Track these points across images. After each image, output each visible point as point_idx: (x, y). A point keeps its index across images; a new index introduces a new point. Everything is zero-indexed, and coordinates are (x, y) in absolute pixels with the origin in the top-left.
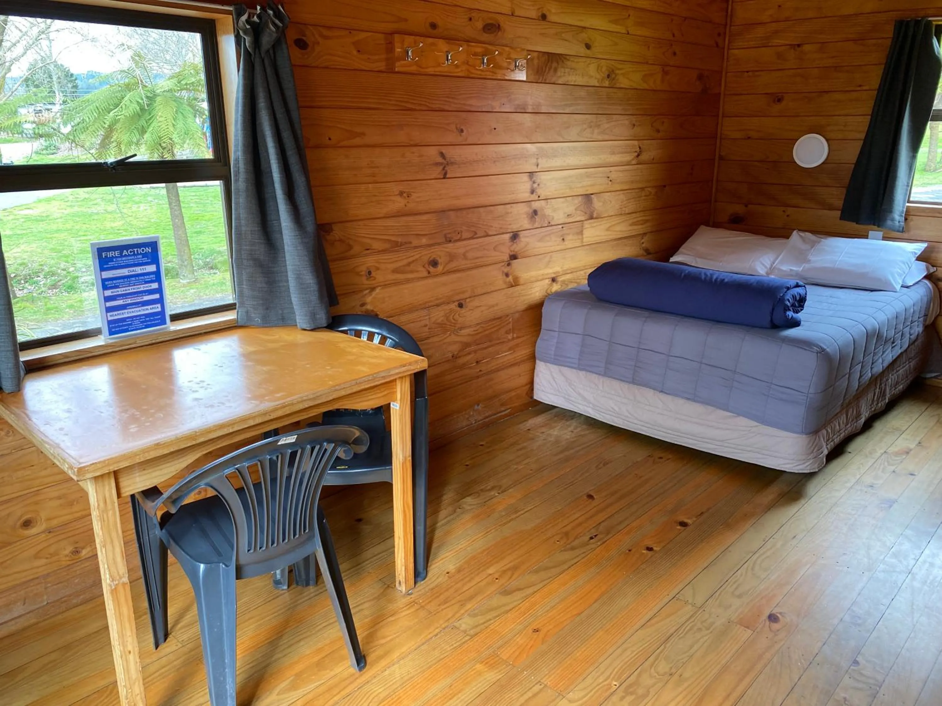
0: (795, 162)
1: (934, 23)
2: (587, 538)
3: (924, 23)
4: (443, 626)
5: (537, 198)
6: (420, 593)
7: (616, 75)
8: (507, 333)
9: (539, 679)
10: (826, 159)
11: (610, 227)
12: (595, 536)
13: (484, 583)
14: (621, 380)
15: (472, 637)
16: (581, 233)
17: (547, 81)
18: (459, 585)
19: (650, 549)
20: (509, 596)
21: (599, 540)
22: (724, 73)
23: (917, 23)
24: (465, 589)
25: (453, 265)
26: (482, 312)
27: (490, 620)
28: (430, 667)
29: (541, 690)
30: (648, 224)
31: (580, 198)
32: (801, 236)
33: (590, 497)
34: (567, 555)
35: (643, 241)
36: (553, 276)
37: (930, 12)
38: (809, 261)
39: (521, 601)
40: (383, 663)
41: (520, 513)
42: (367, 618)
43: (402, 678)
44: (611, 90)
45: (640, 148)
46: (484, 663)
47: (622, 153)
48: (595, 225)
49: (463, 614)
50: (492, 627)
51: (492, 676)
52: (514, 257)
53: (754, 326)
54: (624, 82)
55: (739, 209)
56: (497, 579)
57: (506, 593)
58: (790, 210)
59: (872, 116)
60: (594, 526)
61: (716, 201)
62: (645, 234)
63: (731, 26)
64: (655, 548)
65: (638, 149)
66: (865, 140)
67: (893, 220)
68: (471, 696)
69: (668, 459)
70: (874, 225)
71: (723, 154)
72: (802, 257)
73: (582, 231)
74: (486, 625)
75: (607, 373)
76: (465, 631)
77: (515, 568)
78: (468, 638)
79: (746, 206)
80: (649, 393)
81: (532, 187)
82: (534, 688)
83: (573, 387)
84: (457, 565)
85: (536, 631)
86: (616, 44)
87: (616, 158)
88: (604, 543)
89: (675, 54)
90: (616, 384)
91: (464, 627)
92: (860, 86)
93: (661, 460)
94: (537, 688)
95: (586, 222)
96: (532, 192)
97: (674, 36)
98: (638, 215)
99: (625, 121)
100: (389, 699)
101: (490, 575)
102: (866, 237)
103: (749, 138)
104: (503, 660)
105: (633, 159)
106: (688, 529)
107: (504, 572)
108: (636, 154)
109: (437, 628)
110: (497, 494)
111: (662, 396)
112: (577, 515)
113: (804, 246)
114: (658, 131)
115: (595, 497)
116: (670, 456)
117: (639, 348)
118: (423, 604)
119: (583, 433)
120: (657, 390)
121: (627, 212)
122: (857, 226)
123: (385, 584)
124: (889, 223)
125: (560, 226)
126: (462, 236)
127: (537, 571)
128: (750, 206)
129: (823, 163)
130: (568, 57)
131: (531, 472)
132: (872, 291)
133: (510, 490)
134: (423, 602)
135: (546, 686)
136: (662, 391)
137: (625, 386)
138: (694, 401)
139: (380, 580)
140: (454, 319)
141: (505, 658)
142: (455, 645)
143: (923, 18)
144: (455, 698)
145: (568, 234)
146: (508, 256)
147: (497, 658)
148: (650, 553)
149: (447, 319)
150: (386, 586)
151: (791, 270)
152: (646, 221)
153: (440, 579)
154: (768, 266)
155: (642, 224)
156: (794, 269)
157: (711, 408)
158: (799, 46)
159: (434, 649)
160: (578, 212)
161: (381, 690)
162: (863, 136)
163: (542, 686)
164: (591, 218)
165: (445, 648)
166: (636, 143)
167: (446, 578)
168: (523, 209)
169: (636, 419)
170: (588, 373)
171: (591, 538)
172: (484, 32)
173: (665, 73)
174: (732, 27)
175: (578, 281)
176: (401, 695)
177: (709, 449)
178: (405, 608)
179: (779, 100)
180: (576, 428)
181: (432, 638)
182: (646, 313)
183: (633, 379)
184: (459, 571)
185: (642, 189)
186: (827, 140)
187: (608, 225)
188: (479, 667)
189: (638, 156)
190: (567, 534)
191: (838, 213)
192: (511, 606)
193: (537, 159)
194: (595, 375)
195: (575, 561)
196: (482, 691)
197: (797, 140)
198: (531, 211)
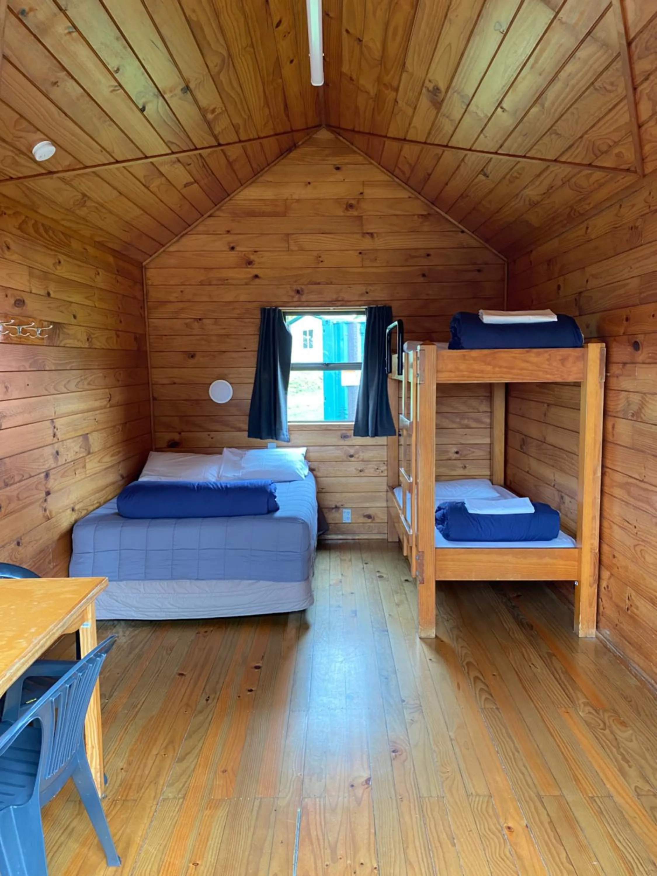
0: (212, 400)
1: (282, 311)
2: (205, 701)
3: (277, 310)
4: (155, 803)
5: (57, 440)
6: (113, 792)
7: (92, 338)
8: (49, 563)
9: (253, 797)
10: (232, 397)
11: (100, 460)
12: (209, 697)
13: (157, 761)
14: (160, 579)
15: (184, 798)
16: (84, 467)
17: (55, 345)
18: (139, 773)
19: (251, 691)
20: (185, 761)
21: (213, 700)
22: (147, 336)
23: (274, 310)
24: (147, 772)
25: (12, 506)
26: (32, 546)
27: (186, 782)
28: (172, 832)
29: (260, 802)
30: (121, 454)
31: (81, 437)
32: (231, 452)
33: (181, 675)
34: (201, 718)
35: (119, 468)
36: (72, 506)
37: (279, 304)
38: (244, 468)
39: (196, 760)
40: (133, 850)
41: (139, 706)
42: (86, 831)
43: (158, 850)
44: (90, 350)
45: (110, 395)
46: (208, 808)
47: (101, 399)
48: (92, 458)
49: (162, 789)
50: (192, 785)
51: (221, 813)
52: (48, 493)
53: (255, 515)
54: (97, 344)
55: (176, 437)
56: (165, 755)
57: (181, 760)
58: (213, 434)
59: (257, 368)
60: (201, 692)
61: (155, 432)
62: (119, 463)
63: (147, 302)
64: (253, 689)
65: (109, 396)
66: (255, 384)
67: (283, 435)
68: (219, 831)
69: (212, 631)
70: (272, 438)
71: (155, 396)
72: (237, 466)
73: (85, 465)
74: (186, 786)
75: (146, 577)
76: (175, 798)
77: (172, 742)
78: (181, 800)
79: (180, 433)
80: (187, 583)
81: (54, 431)
82: (255, 803)
83: (115, 597)
84: (124, 760)
85: (225, 771)
86: (90, 315)
87: (97, 404)
88: (218, 699)
89: (121, 322)
90: (157, 584)
91: (171, 796)
92: (245, 348)
93: (207, 634)
94: (257, 803)
95: (87, 457)
96: (54, 436)
97: (119, 308)
98: (113, 448)
99: (99, 374)
100: (163, 868)
101: (157, 755)
102: (266, 447)
103: (174, 383)
104: (219, 800)
105: (107, 404)
106: (263, 668)
107: (166, 748)
108: (108, 399)
109: (152, 807)
110: (107, 701)
111: (199, 583)
112: (183, 690)
113: (237, 458)
114: (118, 381)
115: (185, 673)
116: (212, 629)
117: (173, 550)
118: (123, 798)
119: (133, 634)
120: (193, 579)
121: (108, 446)
122: (261, 440)
123: (75, 802)
124: (282, 437)
125: (72, 463)
126: (14, 480)
127: (190, 736)
128: (183, 433)
129: (231, 400)
130: (64, 325)
131: (119, 675)
132: (290, 481)
133: (115, 694)
134: (122, 796)
135: (261, 798)
136: (198, 579)
137: (165, 583)
138: (224, 579)
139: (67, 801)
140: (16, 558)
141: (220, 797)
142: (177, 810)
143: (276, 307)
144: (210, 839)
145: (78, 469)
146: (44, 493)
147: (214, 802)
148: (253, 693)
149: (11, 559)
150: (78, 802)
151: (234, 476)
152: (119, 452)
153: (120, 777)
154: (216, 475)
155: (117, 455)
156: (236, 474)
157: (237, 581)
158: (200, 319)
159: (164, 820)
160: (82, 449)
161: (150, 866)
162: (252, 381)
163: (259, 800)
164: (89, 453)
165: (171, 815)
166: (107, 390)
167: (124, 774)
168: (48, 451)
169: (179, 608)
170: (129, 582)
171: (207, 700)
172: (16, 306)
173: (118, 336)
174: (149, 303)
175: (87, 508)
176: (169, 860)
177: (240, 613)
178: (111, 808)
179: (193, 356)
180: (124, 632)
181: (154, 815)
182: (173, 521)
183: (172, 575)
184: (130, 764)
185: (114, 427)
186: (231, 384)
187: (98, 459)
188: (207, 812)
189: (110, 401)
190: (187, 705)
191: (246, 434)
192: (192, 767)
193: (54, 408)
194: (134, 582)
195: (210, 717)
196: (224, 824)
197: (210, 384)
198: (55, 452)
